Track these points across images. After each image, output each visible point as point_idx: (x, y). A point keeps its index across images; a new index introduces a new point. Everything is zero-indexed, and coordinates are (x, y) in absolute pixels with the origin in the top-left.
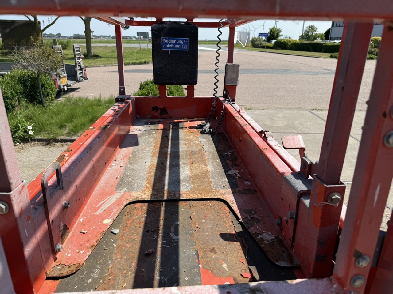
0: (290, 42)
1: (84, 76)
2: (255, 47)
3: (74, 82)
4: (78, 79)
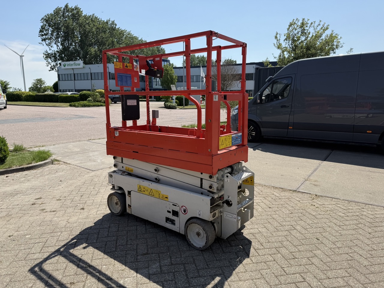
0: (23, 94)
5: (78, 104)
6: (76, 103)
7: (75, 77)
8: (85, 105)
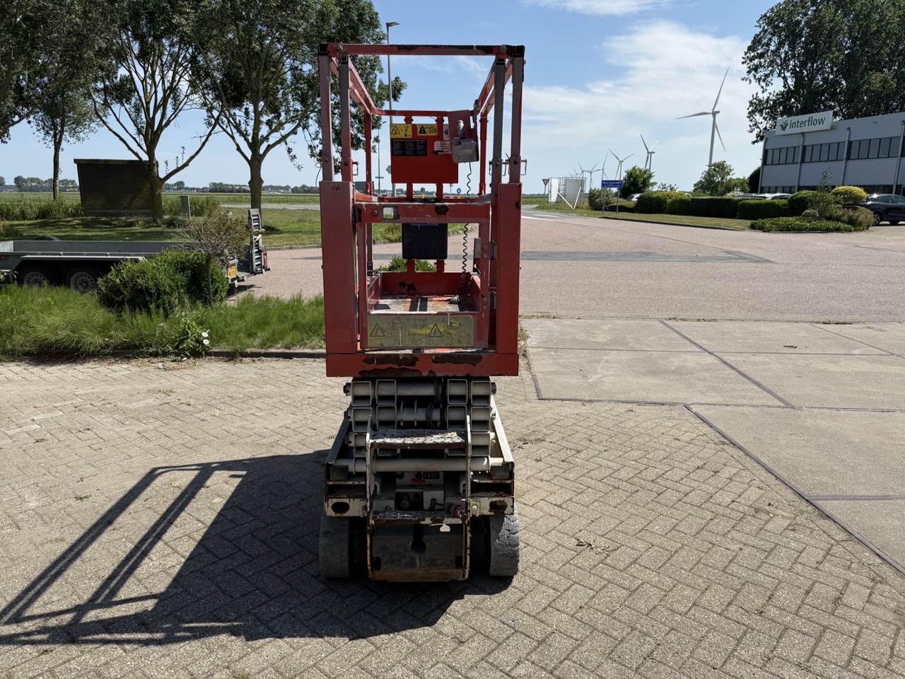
0: (670, 198)
1: (263, 264)
2: (596, 210)
3: (246, 274)
4: (254, 270)
5: (772, 224)
6: (768, 222)
7: (805, 154)
8: (788, 227)
